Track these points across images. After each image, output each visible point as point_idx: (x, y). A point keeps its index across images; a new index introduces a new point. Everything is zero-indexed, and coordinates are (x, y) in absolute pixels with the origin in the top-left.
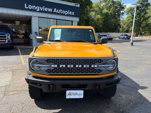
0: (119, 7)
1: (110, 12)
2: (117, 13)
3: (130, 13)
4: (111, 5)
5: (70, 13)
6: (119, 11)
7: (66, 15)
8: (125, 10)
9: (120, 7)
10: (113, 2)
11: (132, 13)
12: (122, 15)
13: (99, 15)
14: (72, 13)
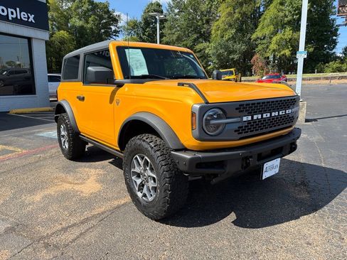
0: (106, 16)
1: (89, 26)
2: (103, 31)
3: (135, 32)
4: (88, 10)
5: (24, 16)
6: (107, 26)
7: (10, 19)
8: (119, 25)
9: (109, 17)
10: (91, 3)
11: (137, 34)
12: (115, 35)
13: (62, 32)
14: (29, 18)
